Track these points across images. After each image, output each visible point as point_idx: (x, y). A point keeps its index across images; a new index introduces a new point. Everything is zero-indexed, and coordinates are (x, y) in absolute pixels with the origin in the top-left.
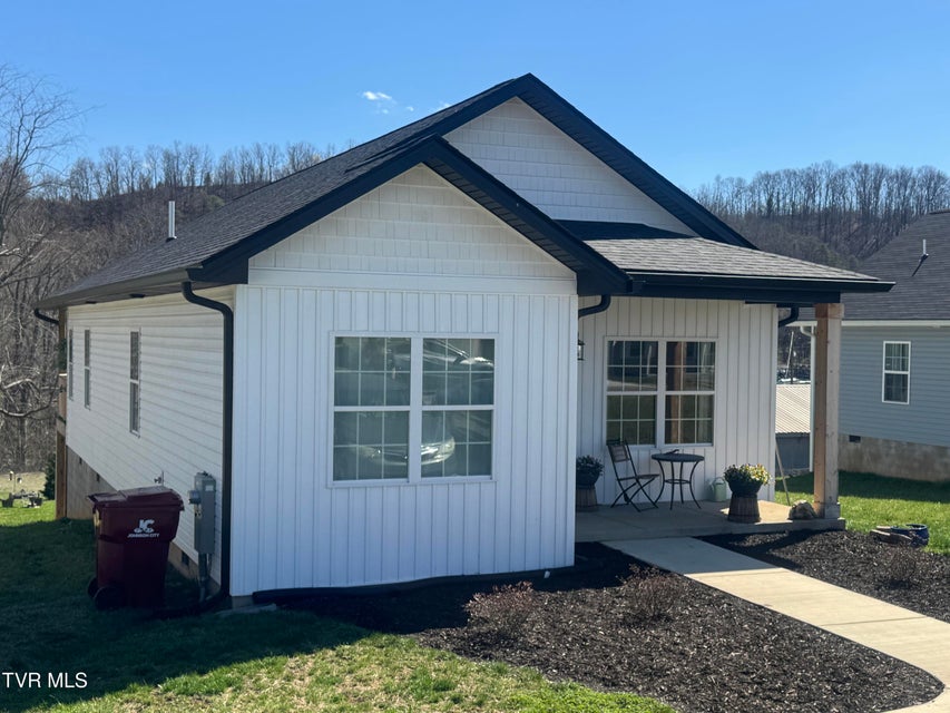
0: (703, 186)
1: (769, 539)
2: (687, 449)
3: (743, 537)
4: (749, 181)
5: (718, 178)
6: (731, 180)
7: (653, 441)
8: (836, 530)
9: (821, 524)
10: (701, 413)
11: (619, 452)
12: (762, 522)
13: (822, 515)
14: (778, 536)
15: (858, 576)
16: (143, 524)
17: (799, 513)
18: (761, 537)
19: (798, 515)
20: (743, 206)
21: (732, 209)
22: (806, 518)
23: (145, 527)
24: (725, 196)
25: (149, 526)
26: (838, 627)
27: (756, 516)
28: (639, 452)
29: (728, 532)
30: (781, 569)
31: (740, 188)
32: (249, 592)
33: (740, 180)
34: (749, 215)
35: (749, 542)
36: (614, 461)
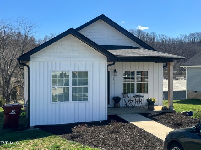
0: (177, 37)
1: (156, 114)
2: (142, 94)
3: (150, 114)
4: (188, 35)
5: (181, 35)
6: (184, 35)
7: (134, 92)
8: (172, 112)
9: (169, 111)
10: (145, 87)
11: (126, 95)
12: (155, 110)
13: (169, 109)
14: (158, 113)
15: (170, 122)
16: (13, 111)
17: (164, 108)
18: (154, 114)
19: (163, 109)
20: (187, 41)
21: (184, 41)
22: (165, 109)
23: (13, 112)
24: (183, 39)
25: (14, 112)
26: (156, 134)
27: (153, 109)
28: (131, 95)
29: (147, 112)
30: (153, 121)
31: (186, 37)
32: (34, 126)
33: (186, 35)
34: (188, 43)
35: (151, 115)
36: (124, 97)
